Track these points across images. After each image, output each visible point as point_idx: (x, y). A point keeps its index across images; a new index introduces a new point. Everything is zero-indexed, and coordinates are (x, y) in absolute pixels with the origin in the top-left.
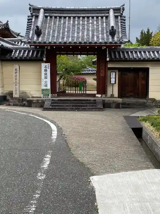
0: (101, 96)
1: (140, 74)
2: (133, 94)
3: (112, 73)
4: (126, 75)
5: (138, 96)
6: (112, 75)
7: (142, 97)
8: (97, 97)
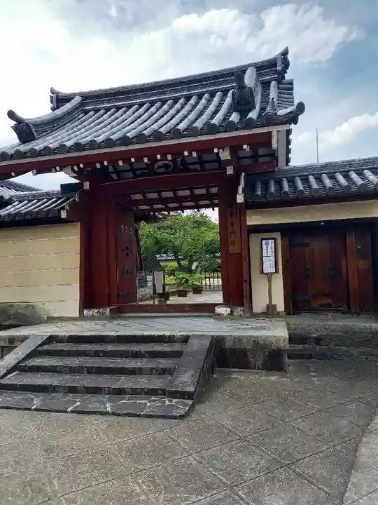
0: (232, 312)
1: (351, 239)
2: (330, 301)
3: (264, 241)
4: (307, 245)
5: (349, 308)
6: (264, 247)
7: (362, 310)
8: (219, 314)
